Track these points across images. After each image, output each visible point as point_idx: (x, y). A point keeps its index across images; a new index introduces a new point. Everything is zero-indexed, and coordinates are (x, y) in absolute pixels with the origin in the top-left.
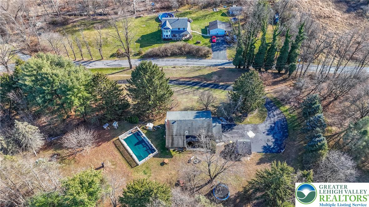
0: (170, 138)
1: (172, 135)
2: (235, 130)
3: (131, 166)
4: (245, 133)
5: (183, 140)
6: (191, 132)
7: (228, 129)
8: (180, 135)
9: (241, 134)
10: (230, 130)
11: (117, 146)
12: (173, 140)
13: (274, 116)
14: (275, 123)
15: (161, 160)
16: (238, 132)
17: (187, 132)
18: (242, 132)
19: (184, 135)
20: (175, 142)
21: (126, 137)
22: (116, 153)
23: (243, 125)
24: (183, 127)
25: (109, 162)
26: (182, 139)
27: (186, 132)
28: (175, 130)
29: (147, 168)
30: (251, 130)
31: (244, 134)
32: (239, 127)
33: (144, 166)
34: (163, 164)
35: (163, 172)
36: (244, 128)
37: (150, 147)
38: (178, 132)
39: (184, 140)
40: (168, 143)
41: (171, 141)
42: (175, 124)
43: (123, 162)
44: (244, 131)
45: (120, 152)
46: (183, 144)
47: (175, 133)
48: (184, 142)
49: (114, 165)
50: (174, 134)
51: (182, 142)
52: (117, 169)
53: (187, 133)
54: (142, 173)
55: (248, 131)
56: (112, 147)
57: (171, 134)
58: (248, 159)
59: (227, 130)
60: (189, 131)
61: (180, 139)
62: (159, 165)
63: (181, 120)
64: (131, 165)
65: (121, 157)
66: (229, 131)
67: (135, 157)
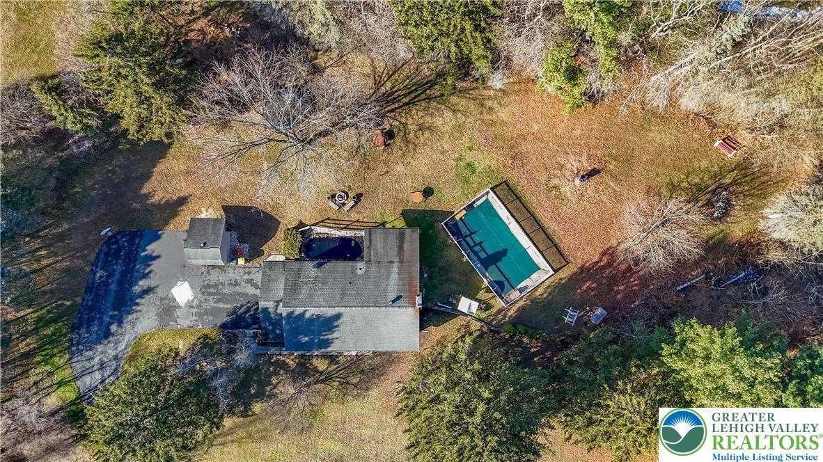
0: (407, 254)
1: (401, 262)
2: (226, 306)
3: (508, 186)
4: (200, 295)
5: (373, 247)
6: (349, 270)
7: (246, 312)
8: (379, 262)
9: (210, 294)
10: (240, 308)
11: (554, 249)
12: (401, 248)
13: (102, 366)
14: (107, 334)
15: (432, 204)
16: (218, 301)
17: (359, 272)
18: (206, 300)
19: (369, 261)
20: (393, 242)
21: (534, 276)
22: (552, 227)
23: (200, 327)
24: (371, 285)
25: (569, 195)
26: (376, 250)
27: (362, 272)
28: (394, 276)
29: (466, 181)
30: (180, 307)
31: (203, 293)
32: (211, 318)
33: (476, 185)
34: (428, 192)
35: (424, 169)
36: (200, 315)
37: (463, 243)
38: (384, 271)
39: (369, 247)
40: (413, 239)
41: (406, 246)
42: (392, 296)
43: (531, 199)
44: (200, 305)
45: (542, 228)
46: (373, 236)
47: (395, 268)
48: (370, 241)
49: (556, 187)
50: (395, 265)
51: (373, 242)
52: (543, 178)
53: (360, 268)
54: (481, 166)
55: (190, 305)
56: (566, 243)
57: (405, 265)
58: (205, 212)
59: (249, 309)
60: (353, 272)
61: (380, 251)
62: (436, 191)
63: (375, 306)
64: (510, 189)
65: (541, 214)
66: (242, 306)
67: (503, 213)
